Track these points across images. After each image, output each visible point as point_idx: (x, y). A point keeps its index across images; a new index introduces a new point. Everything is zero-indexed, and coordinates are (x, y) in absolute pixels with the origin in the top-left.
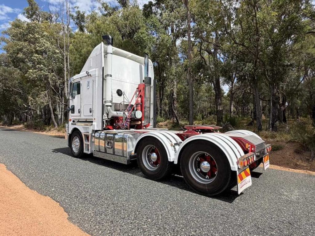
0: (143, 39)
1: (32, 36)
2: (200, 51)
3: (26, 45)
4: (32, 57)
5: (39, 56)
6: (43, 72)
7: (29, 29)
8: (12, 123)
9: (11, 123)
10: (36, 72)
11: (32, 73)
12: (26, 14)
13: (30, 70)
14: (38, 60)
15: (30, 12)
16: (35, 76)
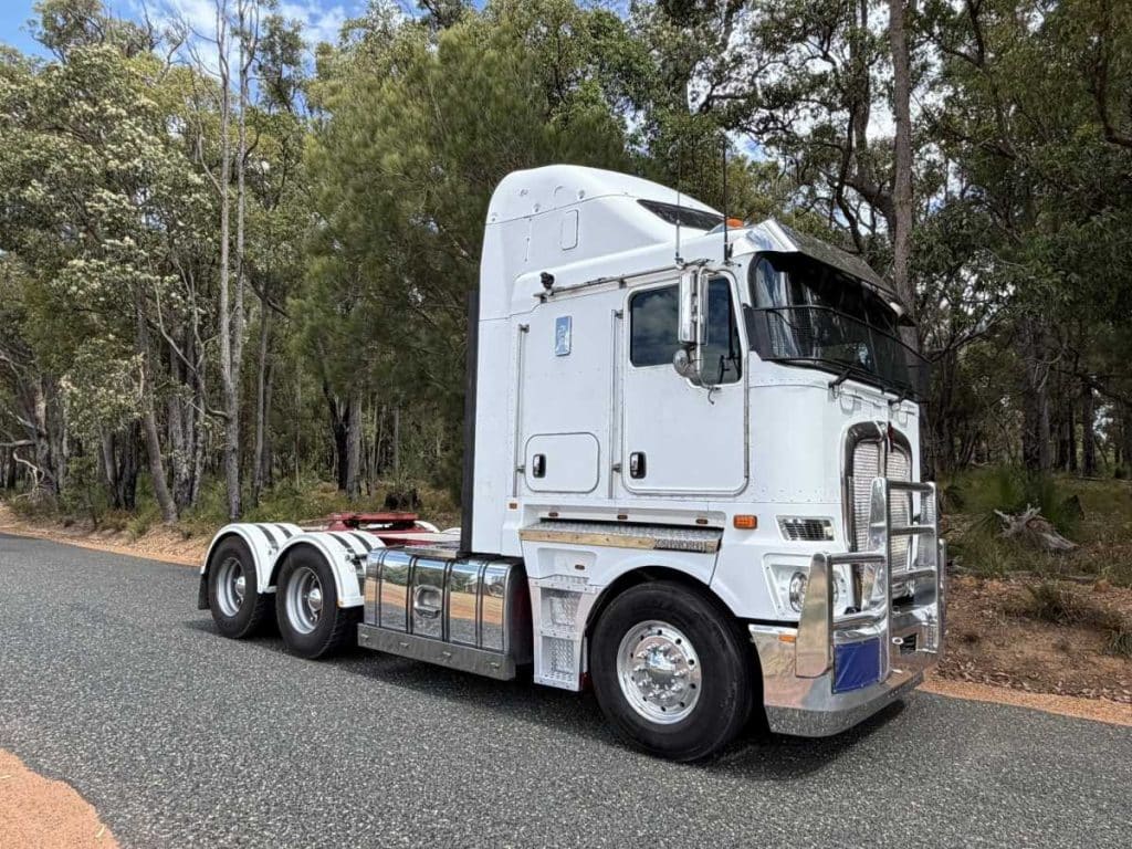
1: (90, 110)
3: (62, 146)
4: (87, 203)
5: (120, 196)
6: (130, 269)
10: (100, 269)
11: (85, 272)
12: (40, 28)
13: (75, 262)
14: (112, 213)
15: (61, 22)
16: (96, 285)
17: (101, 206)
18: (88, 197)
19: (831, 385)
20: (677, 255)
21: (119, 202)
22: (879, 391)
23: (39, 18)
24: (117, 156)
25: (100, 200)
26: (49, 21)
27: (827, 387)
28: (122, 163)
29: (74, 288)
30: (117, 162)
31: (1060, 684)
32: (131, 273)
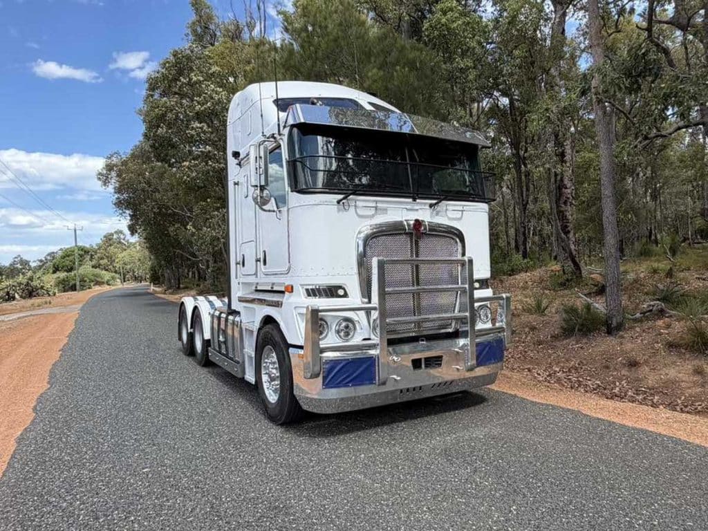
0: (448, 29)
1: (185, 81)
2: (649, 29)
3: (172, 103)
4: (187, 132)
5: (202, 124)
6: (210, 163)
7: (178, 66)
8: (181, 286)
9: (179, 286)
10: (196, 165)
11: (189, 168)
12: (191, 37)
13: (185, 163)
14: (198, 135)
15: (199, 30)
16: (194, 174)
17: (193, 132)
18: (187, 127)
19: (338, 202)
20: (263, 133)
21: (201, 128)
22: (410, 200)
23: (189, 31)
24: (198, 103)
25: (193, 128)
26: (194, 31)
27: (336, 203)
28: (202, 106)
29: (185, 177)
30: (200, 106)
31: (683, 398)
32: (211, 165)
